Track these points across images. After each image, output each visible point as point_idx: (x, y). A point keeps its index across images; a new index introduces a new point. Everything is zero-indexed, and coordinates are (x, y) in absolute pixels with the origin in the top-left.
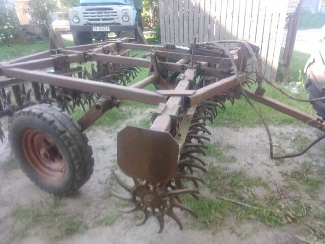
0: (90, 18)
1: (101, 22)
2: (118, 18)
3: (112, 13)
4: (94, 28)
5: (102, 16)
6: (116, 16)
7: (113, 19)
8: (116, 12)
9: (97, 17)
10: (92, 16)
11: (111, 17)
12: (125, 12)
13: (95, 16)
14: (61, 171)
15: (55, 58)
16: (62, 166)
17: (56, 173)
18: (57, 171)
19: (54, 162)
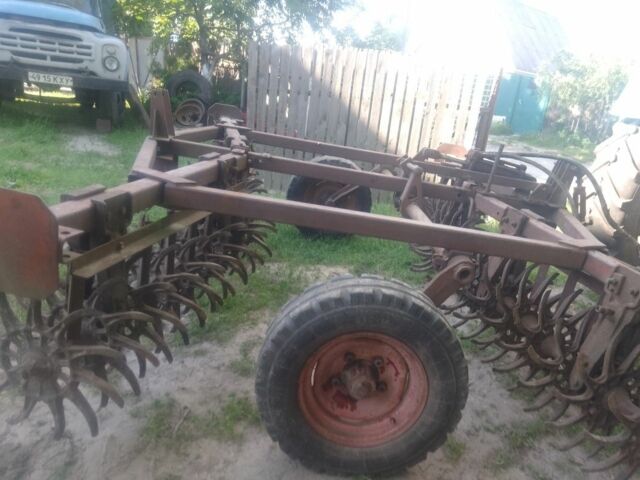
0: (19, 49)
1: (48, 63)
2: (91, 61)
3: (78, 47)
4: (30, 74)
5: (54, 50)
6: (90, 55)
7: (81, 61)
8: (89, 47)
9: (38, 51)
10: (23, 46)
11: (75, 56)
12: (111, 49)
13: (35, 48)
14: (380, 419)
15: (220, 163)
16: (383, 408)
17: (366, 427)
18: (367, 421)
19: (352, 401)
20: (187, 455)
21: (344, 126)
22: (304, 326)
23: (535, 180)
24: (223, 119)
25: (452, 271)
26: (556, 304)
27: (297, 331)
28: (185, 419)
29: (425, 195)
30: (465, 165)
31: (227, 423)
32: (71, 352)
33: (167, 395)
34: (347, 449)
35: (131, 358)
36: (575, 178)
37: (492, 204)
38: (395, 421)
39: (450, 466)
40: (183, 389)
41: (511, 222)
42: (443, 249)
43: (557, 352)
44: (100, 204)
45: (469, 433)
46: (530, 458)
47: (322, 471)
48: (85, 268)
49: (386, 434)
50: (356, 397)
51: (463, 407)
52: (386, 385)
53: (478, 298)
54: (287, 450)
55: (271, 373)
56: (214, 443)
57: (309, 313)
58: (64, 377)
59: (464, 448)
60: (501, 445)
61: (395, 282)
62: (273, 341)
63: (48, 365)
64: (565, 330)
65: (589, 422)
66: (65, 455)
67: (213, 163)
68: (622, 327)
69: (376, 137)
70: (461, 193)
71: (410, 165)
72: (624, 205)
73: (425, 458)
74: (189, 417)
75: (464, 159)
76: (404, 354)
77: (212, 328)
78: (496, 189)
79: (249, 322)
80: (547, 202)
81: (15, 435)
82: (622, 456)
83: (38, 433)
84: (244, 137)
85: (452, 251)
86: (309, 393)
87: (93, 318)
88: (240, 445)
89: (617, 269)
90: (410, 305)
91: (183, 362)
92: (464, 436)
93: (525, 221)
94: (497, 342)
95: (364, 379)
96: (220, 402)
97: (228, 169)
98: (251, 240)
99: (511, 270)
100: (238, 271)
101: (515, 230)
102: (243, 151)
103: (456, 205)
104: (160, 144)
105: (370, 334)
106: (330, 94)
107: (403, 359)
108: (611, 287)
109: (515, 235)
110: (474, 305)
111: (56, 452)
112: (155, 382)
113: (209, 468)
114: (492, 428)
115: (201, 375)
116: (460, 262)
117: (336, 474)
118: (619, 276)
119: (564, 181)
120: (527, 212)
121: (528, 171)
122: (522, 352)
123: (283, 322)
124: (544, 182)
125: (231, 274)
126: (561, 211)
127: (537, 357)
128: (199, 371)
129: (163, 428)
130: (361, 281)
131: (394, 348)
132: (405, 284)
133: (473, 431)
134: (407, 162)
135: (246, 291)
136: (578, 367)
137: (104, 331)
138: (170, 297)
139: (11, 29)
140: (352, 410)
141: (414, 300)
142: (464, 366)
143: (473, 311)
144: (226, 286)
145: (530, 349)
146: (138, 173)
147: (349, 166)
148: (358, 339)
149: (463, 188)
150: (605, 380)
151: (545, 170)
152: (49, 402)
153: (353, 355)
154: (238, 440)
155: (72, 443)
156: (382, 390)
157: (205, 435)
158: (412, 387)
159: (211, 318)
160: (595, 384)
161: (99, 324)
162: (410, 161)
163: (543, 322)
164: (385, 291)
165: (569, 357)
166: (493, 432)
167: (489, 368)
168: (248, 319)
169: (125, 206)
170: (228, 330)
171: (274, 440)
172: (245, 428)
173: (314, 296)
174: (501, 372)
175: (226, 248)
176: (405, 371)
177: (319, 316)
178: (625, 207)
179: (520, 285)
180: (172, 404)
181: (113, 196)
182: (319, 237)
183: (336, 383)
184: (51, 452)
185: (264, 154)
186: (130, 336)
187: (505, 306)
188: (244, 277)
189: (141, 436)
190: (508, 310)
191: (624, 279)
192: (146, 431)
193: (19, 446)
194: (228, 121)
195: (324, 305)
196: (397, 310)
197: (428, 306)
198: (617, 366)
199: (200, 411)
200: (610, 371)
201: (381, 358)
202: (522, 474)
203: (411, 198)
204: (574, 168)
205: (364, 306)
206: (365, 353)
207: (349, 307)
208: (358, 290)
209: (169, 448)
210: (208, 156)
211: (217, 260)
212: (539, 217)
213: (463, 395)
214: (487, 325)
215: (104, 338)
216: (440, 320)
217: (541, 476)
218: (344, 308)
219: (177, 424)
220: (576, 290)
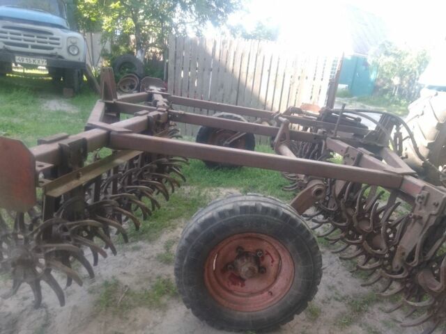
0: (9, 40)
1: (29, 50)
2: (59, 48)
3: (51, 39)
4: (17, 58)
5: (33, 41)
6: (58, 44)
7: (52, 48)
8: (58, 39)
9: (23, 42)
10: (12, 38)
11: (48, 45)
12: (73, 40)
13: (20, 40)
14: (262, 292)
15: (149, 118)
16: (264, 285)
17: (251, 298)
18: (252, 294)
19: (242, 280)
20: (127, 319)
21: (236, 93)
22: (208, 229)
23: (367, 128)
24: (151, 87)
25: (310, 190)
26: (382, 213)
27: (202, 233)
28: (127, 294)
29: (292, 139)
30: (319, 118)
31: (155, 296)
32: (46, 249)
33: (113, 277)
34: (238, 313)
35: (88, 253)
36: (395, 126)
37: (338, 144)
38: (272, 294)
39: (310, 325)
40: (125, 273)
41: (351, 156)
42: (304, 175)
43: (384, 245)
44: (65, 146)
45: (323, 302)
46: (366, 318)
47: (222, 329)
48: (55, 190)
49: (265, 303)
50: (244, 277)
51: (318, 284)
52: (265, 269)
53: (329, 209)
54: (197, 315)
55: (185, 261)
56: (146, 310)
57: (211, 220)
58: (40, 266)
59: (320, 312)
60: (345, 309)
61: (270, 198)
62: (186, 239)
63: (30, 257)
64: (389, 230)
65: (406, 293)
66: (42, 320)
67: (144, 118)
68: (427, 228)
69: (258, 99)
70: (316, 137)
71: (280, 118)
72: (429, 144)
73: (293, 319)
74: (128, 293)
75: (318, 114)
76: (277, 247)
77: (145, 231)
78: (340, 134)
79: (171, 227)
80: (376, 143)
81: (7, 306)
82: (428, 316)
83: (23, 305)
84: (166, 100)
85: (309, 177)
86: (212, 275)
87: (60, 225)
88: (165, 311)
89: (424, 188)
90: (281, 214)
91: (124, 255)
92: (320, 303)
93: (360, 156)
94: (342, 239)
95: (249, 265)
96: (150, 282)
97: (154, 122)
98: (171, 170)
99: (351, 190)
100: (162, 192)
101: (353, 162)
102: (165, 110)
103: (313, 145)
104: (107, 105)
105: (254, 234)
106: (226, 70)
107: (277, 251)
108: (420, 200)
109: (354, 166)
110: (326, 214)
111: (36, 317)
112: (105, 269)
113: (143, 327)
114: (339, 298)
115: (137, 263)
116: (315, 184)
117: (231, 331)
118: (425, 193)
119: (387, 128)
120: (362, 149)
121: (362, 122)
122: (359, 246)
123: (193, 226)
124: (374, 129)
125: (157, 194)
126: (386, 149)
127: (370, 249)
128: (135, 260)
129: (110, 300)
130: (247, 198)
131: (271, 244)
132: (278, 200)
133: (326, 300)
134: (279, 116)
135: (168, 206)
136: (398, 255)
137: (68, 234)
138: (115, 210)
139: (4, 27)
140: (242, 286)
141: (283, 210)
142: (318, 255)
143: (325, 218)
144: (154, 202)
145: (365, 244)
146: (92, 125)
147: (239, 119)
148: (245, 238)
149: (317, 134)
150: (416, 264)
151: (374, 121)
152: (30, 283)
153: (243, 249)
154: (163, 308)
155: (47, 311)
156: (263, 272)
157: (140, 305)
158: (283, 271)
159: (144, 224)
160: (409, 266)
161: (65, 229)
162: (281, 115)
163: (374, 225)
164: (263, 204)
165: (392, 249)
166: (340, 301)
167: (337, 257)
168: (170, 225)
169: (82, 148)
170: (155, 232)
171: (188, 307)
172: (168, 300)
173: (215, 208)
174: (345, 259)
175: (153, 176)
176: (278, 259)
177: (218, 222)
178: (430, 146)
179: (358, 199)
180: (117, 284)
181: (74, 140)
182: (218, 168)
183: (231, 268)
184: (32, 317)
185: (180, 112)
186: (86, 237)
187: (348, 215)
188: (167, 196)
189: (95, 306)
190: (350, 217)
191: (428, 195)
192: (99, 302)
193: (10, 314)
194: (155, 89)
195: (222, 214)
196: (272, 218)
197: (293, 214)
198: (425, 255)
199: (137, 288)
200: (419, 258)
201: (261, 250)
202: (361, 329)
203: (281, 141)
204: (394, 119)
205: (249, 215)
206: (250, 247)
207: (239, 216)
208: (245, 204)
209: (114, 313)
210: (141, 113)
211: (147, 184)
212: (370, 153)
213: (319, 275)
214: (335, 227)
215: (68, 239)
216: (302, 224)
217: (373, 330)
218: (235, 216)
219: (120, 297)
220: (396, 202)
